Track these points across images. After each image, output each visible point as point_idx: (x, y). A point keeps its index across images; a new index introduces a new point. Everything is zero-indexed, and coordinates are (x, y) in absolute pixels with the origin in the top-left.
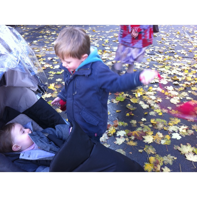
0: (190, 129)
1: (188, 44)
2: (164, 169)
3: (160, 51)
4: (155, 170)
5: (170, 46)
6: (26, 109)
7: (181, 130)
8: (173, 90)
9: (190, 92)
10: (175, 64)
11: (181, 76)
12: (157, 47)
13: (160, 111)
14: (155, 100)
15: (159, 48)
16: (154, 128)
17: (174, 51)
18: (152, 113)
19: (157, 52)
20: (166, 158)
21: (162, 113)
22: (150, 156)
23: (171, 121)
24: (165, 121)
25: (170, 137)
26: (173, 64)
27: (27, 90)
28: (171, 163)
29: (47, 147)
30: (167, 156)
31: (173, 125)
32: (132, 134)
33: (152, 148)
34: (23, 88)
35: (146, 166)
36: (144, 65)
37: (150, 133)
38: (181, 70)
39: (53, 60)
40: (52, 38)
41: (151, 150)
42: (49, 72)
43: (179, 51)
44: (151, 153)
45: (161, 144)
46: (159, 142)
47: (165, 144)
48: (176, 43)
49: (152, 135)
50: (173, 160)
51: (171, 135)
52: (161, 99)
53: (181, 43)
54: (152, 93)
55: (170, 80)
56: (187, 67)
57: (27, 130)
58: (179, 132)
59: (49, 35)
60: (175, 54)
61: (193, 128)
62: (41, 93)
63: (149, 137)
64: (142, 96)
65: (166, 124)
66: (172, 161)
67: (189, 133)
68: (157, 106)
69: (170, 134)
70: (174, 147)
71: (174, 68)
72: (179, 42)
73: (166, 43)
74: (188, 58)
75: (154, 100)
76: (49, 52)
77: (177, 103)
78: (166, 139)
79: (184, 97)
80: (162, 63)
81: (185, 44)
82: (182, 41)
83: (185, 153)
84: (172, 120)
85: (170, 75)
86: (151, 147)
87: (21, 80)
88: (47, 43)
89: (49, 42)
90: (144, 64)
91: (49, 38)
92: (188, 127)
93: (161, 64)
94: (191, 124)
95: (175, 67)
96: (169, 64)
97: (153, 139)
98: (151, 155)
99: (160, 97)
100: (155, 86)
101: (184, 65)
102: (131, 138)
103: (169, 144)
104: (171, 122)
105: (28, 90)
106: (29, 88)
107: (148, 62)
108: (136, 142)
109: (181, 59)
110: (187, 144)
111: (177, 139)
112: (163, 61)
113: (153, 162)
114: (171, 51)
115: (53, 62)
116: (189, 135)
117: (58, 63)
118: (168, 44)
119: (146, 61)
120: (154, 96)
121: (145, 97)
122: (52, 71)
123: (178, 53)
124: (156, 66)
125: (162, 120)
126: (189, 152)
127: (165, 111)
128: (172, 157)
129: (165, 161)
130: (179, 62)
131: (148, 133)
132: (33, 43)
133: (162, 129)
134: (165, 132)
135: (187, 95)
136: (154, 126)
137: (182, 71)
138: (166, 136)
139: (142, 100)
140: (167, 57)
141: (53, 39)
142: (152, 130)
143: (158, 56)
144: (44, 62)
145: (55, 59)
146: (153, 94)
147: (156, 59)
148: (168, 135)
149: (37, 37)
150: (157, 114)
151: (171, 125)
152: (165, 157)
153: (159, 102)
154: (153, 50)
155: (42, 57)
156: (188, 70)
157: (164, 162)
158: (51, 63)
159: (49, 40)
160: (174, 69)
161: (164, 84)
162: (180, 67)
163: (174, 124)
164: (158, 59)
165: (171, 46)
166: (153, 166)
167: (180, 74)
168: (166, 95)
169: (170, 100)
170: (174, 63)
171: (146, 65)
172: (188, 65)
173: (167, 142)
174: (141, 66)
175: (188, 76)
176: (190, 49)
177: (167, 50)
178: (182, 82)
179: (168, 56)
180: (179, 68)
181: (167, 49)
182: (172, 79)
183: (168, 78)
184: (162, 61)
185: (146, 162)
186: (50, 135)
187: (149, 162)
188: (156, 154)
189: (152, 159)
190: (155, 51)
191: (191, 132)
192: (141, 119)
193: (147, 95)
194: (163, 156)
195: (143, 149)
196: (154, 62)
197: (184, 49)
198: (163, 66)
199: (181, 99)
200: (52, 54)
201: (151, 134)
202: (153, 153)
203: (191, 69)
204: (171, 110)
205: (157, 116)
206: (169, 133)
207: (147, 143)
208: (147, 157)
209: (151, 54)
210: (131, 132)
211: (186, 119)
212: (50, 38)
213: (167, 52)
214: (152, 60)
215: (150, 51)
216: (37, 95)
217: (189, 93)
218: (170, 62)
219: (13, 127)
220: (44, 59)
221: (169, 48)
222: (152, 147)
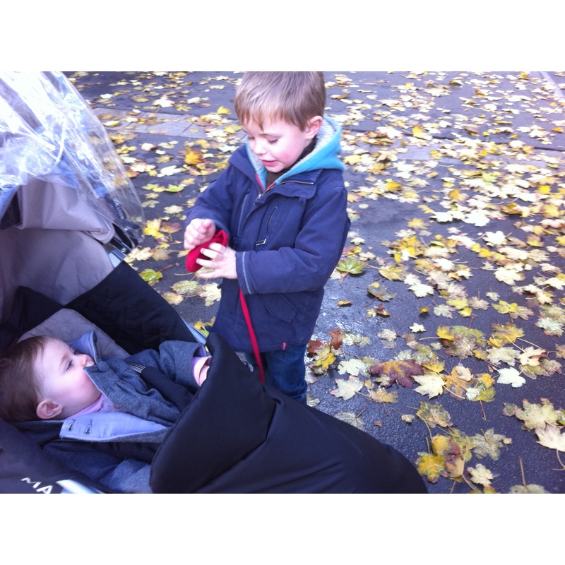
0: (552, 357)
1: (553, 108)
2: (474, 472)
3: (470, 129)
4: (449, 473)
5: (499, 115)
6: (78, 296)
7: (524, 359)
8: (505, 243)
9: (552, 249)
10: (511, 168)
11: (528, 204)
12: (462, 117)
13: (466, 305)
14: (453, 271)
15: (466, 118)
16: (447, 352)
17: (509, 129)
18: (441, 310)
19: (460, 132)
20: (480, 440)
21: (471, 310)
22: (434, 435)
23: (496, 334)
24: (478, 334)
25: (493, 381)
26: (506, 168)
27: (81, 239)
28: (495, 455)
29: (140, 405)
30: (483, 435)
31: (501, 344)
32: (382, 369)
33: (441, 411)
34: (70, 233)
35: (424, 462)
36: (422, 168)
37: (435, 366)
38: (530, 187)
39: (158, 152)
40: (156, 88)
41: (437, 417)
42: (146, 185)
43: (524, 129)
44: (438, 425)
45: (466, 400)
46: (461, 393)
47: (478, 399)
48: (516, 105)
49: (441, 373)
50: (501, 446)
51: (496, 375)
52: (468, 269)
53: (531, 107)
54: (444, 252)
55: (496, 215)
56: (545, 176)
57: (80, 361)
58: (518, 365)
59: (148, 78)
60: (512, 139)
61: (558, 355)
62: (124, 249)
63: (433, 379)
64: (414, 259)
65: (482, 342)
66: (499, 448)
67: (547, 368)
68: (456, 289)
69: (491, 371)
70: (505, 410)
71: (508, 177)
72: (526, 102)
73: (487, 106)
74: (548, 152)
75: (448, 272)
76: (145, 127)
77: (515, 281)
78: (481, 386)
79: (536, 265)
80: (474, 163)
81: (542, 109)
82: (535, 100)
83: (535, 427)
84: (499, 331)
85: (496, 199)
86: (437, 408)
87: (65, 209)
88: (141, 102)
89: (146, 97)
90: (423, 165)
91: (146, 86)
92: (544, 351)
93: (472, 167)
94: (554, 342)
95: (511, 177)
96: (494, 168)
97: (443, 383)
98: (439, 430)
99: (465, 264)
100: (453, 230)
101: (538, 170)
102: (379, 380)
103: (490, 401)
104: (496, 337)
105: (86, 239)
106: (88, 233)
107: (435, 159)
108: (395, 392)
109: (531, 152)
110: (543, 400)
111: (514, 386)
112: (476, 157)
113: (442, 450)
114: (503, 129)
115: (156, 158)
116: (547, 374)
117: (171, 159)
118: (492, 107)
119: (427, 158)
120: (449, 259)
121: (422, 263)
122: (154, 184)
123: (521, 136)
124: (456, 173)
125: (472, 330)
126: (546, 423)
127: (480, 304)
128: (497, 437)
129: (478, 447)
130: (523, 162)
131: (429, 368)
132: (101, 101)
133: (470, 356)
134: (478, 365)
135: (545, 259)
136: (447, 347)
137: (531, 189)
138: (481, 376)
139: (414, 273)
140: (490, 146)
141: (157, 91)
142: (441, 360)
143: (464, 142)
144: (130, 156)
145: (162, 149)
146: (445, 255)
147: (458, 151)
148: (486, 372)
149: (113, 85)
150: (456, 313)
151: (496, 344)
152: (478, 436)
153: (463, 277)
154: (450, 124)
155: (127, 143)
156: (548, 184)
157: (476, 451)
158: (151, 160)
159: (146, 91)
160: (510, 181)
161: (478, 227)
162: (526, 175)
163: (506, 342)
164: (464, 152)
165: (502, 115)
166: (443, 463)
167: (526, 196)
168: (485, 259)
169: (496, 273)
170: (508, 163)
171: (427, 170)
172: (549, 171)
173: (484, 393)
174: (413, 172)
175: (549, 204)
176: (558, 123)
177: (489, 125)
178: (532, 220)
179: (492, 143)
180: (523, 178)
181: (490, 123)
182: (502, 212)
183: (490, 210)
184: (473, 159)
185: (422, 451)
186: (148, 369)
187: (431, 450)
188: (452, 427)
189: (440, 442)
190: (456, 127)
191: (553, 365)
192: (411, 328)
193: (427, 257)
194: (470, 432)
195: (414, 412)
196: (451, 161)
197: (539, 123)
198: (478, 172)
199: (526, 271)
200: (154, 134)
201: (438, 371)
202: (443, 424)
203: (557, 182)
204: (497, 302)
205: (457, 319)
206: (490, 368)
207: (427, 395)
208: (425, 436)
209: (444, 138)
210: (380, 365)
211: (539, 328)
212: (150, 86)
213: (491, 131)
214: (445, 153)
215: (440, 128)
216: (111, 255)
217: (549, 252)
218: (499, 160)
219: (40, 350)
220: (133, 148)
221: (494, 121)
222: (439, 407)
